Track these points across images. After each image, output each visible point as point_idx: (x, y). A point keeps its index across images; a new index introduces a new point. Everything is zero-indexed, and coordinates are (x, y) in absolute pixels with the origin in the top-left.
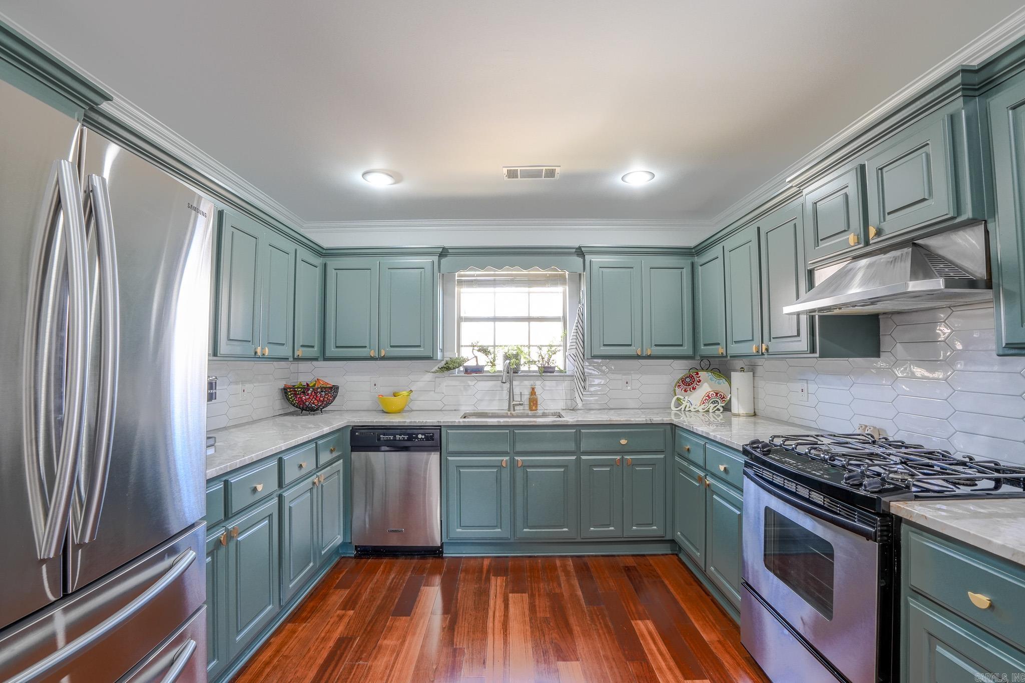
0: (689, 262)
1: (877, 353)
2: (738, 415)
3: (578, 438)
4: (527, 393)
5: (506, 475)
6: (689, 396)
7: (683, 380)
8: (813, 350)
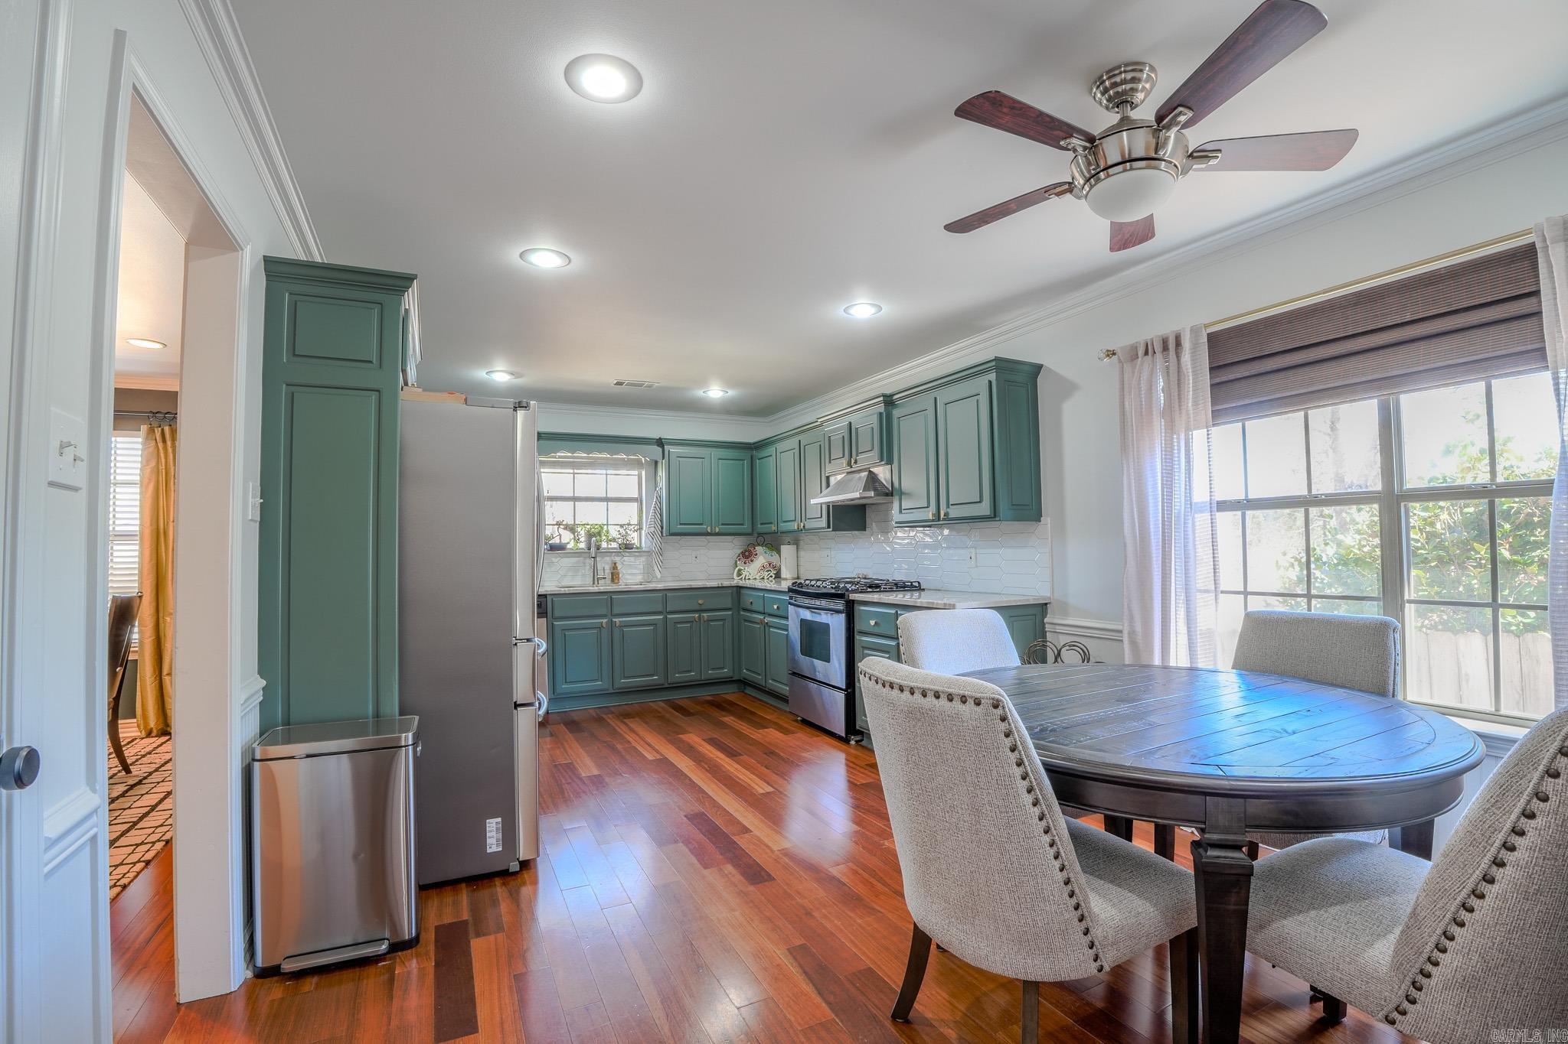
0: (749, 455)
1: (864, 529)
2: (786, 579)
3: (665, 600)
4: (607, 567)
5: (605, 634)
6: (748, 566)
7: (743, 553)
8: (829, 527)
